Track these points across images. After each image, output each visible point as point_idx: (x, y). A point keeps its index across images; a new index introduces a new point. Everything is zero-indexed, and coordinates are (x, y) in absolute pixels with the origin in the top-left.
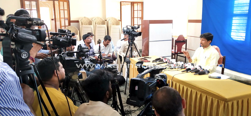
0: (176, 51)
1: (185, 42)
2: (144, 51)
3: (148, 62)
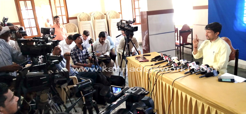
2: (144, 46)
3: (145, 61)
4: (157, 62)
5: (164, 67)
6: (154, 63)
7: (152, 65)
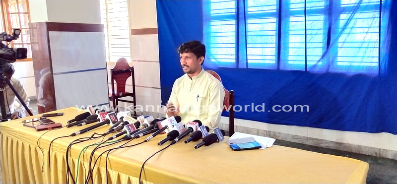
0: (116, 92)
1: (129, 72)
2: (42, 99)
3: (53, 128)
4: (84, 126)
5: (104, 135)
6: (76, 129)
7: (74, 135)
